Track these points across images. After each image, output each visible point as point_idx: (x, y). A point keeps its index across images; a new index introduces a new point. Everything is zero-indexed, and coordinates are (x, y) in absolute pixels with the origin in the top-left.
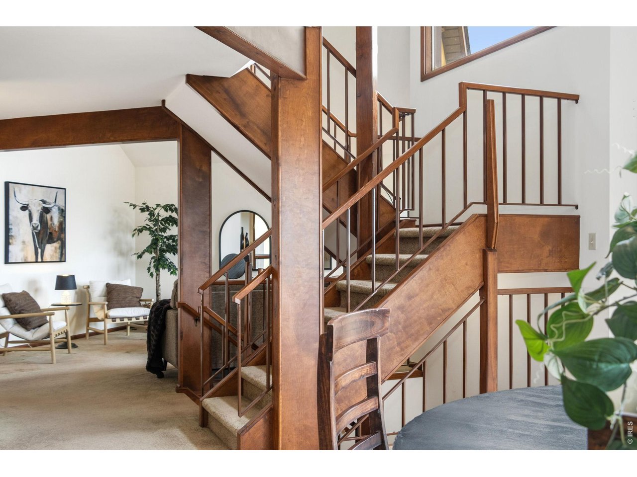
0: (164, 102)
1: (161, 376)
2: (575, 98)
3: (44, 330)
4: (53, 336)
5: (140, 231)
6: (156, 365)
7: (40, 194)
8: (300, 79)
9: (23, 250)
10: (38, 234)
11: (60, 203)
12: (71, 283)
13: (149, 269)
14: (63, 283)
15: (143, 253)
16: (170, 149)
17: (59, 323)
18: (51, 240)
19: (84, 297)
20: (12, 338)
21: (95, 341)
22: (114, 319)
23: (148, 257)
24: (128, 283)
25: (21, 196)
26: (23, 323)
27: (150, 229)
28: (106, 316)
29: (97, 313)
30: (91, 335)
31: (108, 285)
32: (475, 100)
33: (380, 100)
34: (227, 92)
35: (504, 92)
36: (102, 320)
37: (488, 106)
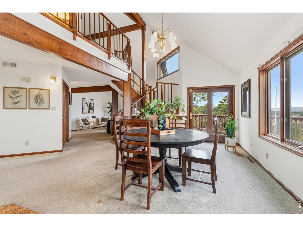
0: (109, 84)
1: (109, 133)
2: (178, 85)
3: (89, 125)
4: (91, 126)
5: (108, 108)
6: (108, 131)
7: (89, 101)
8: (128, 82)
9: (86, 111)
10: (89, 108)
11: (93, 102)
12: (95, 117)
13: (110, 115)
14: (93, 117)
15: (109, 112)
16: (111, 93)
17: (92, 124)
18: (91, 109)
19: (97, 120)
20: (83, 127)
21: (100, 128)
22: (103, 124)
23: (110, 113)
24: (106, 117)
25: (86, 101)
26: (85, 124)
27: (110, 107)
28: (101, 123)
29: (100, 123)
30: (99, 127)
31: (102, 118)
32: (159, 85)
33: (146, 84)
34: (119, 83)
35: (165, 83)
36: (101, 124)
37: (162, 86)
